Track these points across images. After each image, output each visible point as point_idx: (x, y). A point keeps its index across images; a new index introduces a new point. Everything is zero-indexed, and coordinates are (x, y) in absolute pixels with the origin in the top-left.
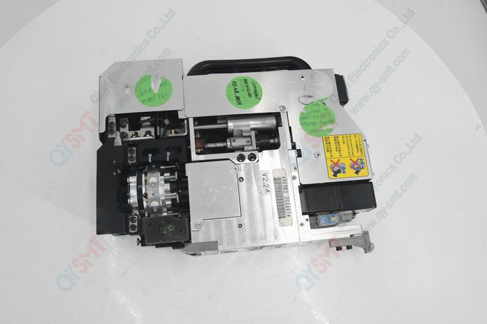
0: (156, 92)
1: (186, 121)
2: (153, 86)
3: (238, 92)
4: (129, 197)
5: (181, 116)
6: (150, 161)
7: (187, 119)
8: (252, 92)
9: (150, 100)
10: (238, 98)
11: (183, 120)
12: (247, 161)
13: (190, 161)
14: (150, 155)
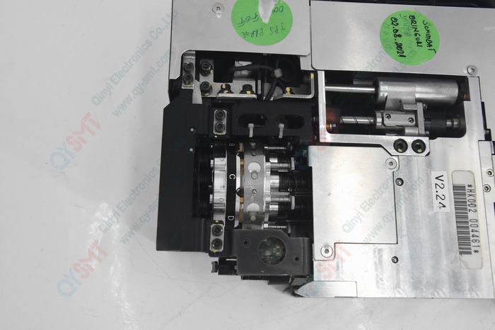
0: (266, 21)
1: (312, 76)
2: (261, 10)
3: (400, 36)
4: (212, 191)
5: (305, 65)
6: (251, 135)
7: (315, 72)
8: (423, 39)
9: (255, 33)
10: (399, 46)
11: (308, 73)
12: (410, 151)
13: (317, 142)
14: (251, 126)
